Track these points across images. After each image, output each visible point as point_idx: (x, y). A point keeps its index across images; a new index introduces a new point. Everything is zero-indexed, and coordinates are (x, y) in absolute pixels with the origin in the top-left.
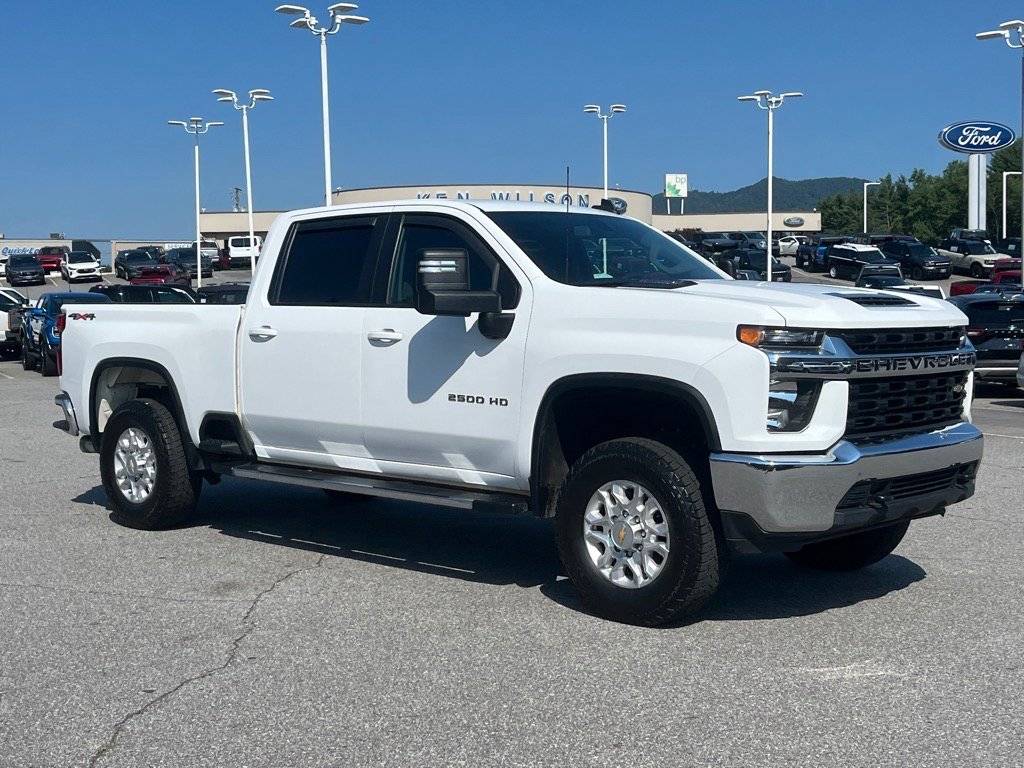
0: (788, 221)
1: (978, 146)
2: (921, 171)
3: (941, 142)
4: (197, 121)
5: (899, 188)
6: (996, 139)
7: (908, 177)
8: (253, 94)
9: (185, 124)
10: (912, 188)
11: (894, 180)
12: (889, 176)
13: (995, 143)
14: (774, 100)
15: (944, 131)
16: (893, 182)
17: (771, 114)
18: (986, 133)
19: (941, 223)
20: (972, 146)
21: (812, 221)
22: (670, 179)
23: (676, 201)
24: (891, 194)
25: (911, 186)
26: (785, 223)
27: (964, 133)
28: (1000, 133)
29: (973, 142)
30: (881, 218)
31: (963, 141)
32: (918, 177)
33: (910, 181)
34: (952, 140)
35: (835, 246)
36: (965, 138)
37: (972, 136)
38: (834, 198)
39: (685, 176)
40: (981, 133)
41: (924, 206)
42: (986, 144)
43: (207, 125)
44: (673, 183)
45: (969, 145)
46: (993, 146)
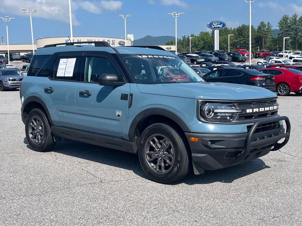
0: (167, 48)
1: (217, 28)
2: (193, 34)
3: (207, 26)
4: (7, 17)
5: (188, 39)
6: (221, 25)
8: (33, 10)
9: (3, 18)
12: (185, 36)
13: (221, 27)
14: (176, 15)
15: (208, 23)
16: (186, 37)
17: (176, 18)
19: (199, 48)
21: (173, 48)
24: (185, 41)
26: (166, 49)
27: (213, 24)
28: (222, 24)
29: (215, 27)
30: (183, 47)
31: (213, 26)
32: (192, 36)
34: (210, 26)
35: (187, 55)
36: (214, 25)
37: (215, 25)
38: (170, 42)
39: (133, 35)
40: (218, 24)
41: (195, 44)
42: (219, 27)
43: (10, 19)
44: (130, 37)
45: (214, 27)
46: (221, 28)
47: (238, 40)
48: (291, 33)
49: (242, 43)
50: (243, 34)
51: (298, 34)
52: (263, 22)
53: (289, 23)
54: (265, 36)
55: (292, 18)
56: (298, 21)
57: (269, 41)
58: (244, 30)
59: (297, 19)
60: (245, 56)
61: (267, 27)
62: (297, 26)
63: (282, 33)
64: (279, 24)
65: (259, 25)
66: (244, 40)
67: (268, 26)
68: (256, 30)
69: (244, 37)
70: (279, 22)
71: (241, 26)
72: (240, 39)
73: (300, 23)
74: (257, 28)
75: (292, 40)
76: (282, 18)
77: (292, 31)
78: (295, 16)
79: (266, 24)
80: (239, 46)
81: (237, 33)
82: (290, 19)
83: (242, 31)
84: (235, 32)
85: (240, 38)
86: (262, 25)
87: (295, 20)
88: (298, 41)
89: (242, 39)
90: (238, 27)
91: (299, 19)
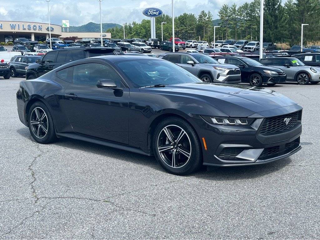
1: (153, 15)
2: (135, 22)
3: (143, 13)
6: (158, 13)
7: (131, 23)
10: (133, 27)
11: (128, 25)
12: (126, 23)
15: (144, 10)
18: (155, 11)
20: (151, 15)
21: (109, 35)
22: (64, 21)
23: (66, 28)
24: (127, 28)
25: (132, 26)
27: (149, 11)
28: (158, 11)
31: (149, 13)
32: (134, 24)
33: (132, 24)
34: (146, 13)
37: (151, 12)
39: (68, 21)
40: (154, 11)
42: (155, 15)
44: (65, 23)
45: (150, 15)
46: (157, 15)
47: (180, 29)
48: (231, 22)
49: (183, 32)
50: (185, 23)
51: (237, 24)
52: (204, 11)
53: (229, 13)
54: (206, 25)
55: (232, 8)
56: (237, 11)
57: (210, 31)
58: (185, 19)
59: (237, 9)
60: (179, 45)
61: (207, 16)
62: (237, 15)
63: (222, 23)
64: (219, 13)
65: (200, 14)
66: (186, 29)
67: (209, 15)
68: (198, 19)
69: (186, 26)
70: (220, 11)
71: (182, 15)
72: (182, 28)
73: (239, 12)
74: (198, 17)
75: (231, 30)
76: (222, 8)
77: (231, 21)
78: (234, 6)
79: (206, 13)
80: (180, 35)
81: (178, 22)
82: (229, 8)
83: (183, 19)
84: (177, 20)
85: (182, 26)
86: (202, 14)
87: (234, 10)
88: (237, 31)
89: (184, 28)
90: (180, 16)
91: (238, 9)
